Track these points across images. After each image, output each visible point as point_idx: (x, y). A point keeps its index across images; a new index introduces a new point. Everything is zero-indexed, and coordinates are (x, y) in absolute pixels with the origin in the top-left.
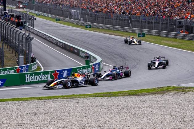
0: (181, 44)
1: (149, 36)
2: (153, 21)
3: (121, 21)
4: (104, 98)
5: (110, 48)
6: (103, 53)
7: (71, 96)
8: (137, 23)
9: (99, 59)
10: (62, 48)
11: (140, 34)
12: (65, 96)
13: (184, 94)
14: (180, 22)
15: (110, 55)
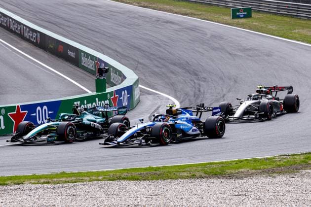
1: (261, 15)
4: (142, 182)
5: (160, 46)
6: (141, 61)
7: (57, 175)
9: (131, 77)
10: (36, 44)
11: (238, 10)
12: (40, 177)
15: (160, 65)
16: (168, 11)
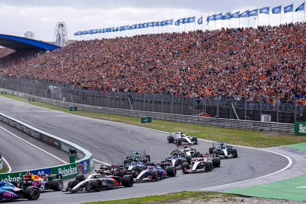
0: (200, 131)
1: (156, 121)
2: (162, 101)
3: (117, 101)
5: (103, 138)
6: (94, 146)
8: (139, 103)
9: (88, 155)
10: (37, 139)
11: (144, 119)
13: (206, 201)
14: (198, 102)
15: (103, 148)
16: (107, 120)
